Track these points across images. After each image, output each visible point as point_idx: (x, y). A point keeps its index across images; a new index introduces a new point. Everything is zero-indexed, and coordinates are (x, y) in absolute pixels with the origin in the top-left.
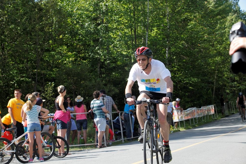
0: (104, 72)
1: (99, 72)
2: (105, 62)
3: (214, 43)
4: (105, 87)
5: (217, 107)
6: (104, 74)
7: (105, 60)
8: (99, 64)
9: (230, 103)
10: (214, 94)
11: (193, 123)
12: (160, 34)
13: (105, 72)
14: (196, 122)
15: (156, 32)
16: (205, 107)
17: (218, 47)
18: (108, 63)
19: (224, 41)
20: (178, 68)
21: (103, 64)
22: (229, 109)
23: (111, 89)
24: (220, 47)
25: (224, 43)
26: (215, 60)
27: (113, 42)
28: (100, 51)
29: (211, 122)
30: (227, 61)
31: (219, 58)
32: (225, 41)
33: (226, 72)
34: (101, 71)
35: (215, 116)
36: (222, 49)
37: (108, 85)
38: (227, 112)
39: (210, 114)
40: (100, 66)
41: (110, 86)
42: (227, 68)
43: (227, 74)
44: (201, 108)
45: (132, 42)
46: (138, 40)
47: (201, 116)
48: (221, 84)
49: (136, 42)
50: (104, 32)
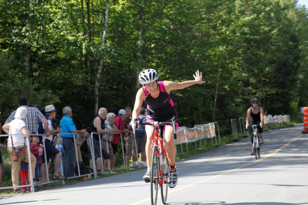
0: (37, 68)
1: (27, 68)
2: (39, 52)
3: (216, 24)
4: (36, 93)
5: (220, 126)
6: (36, 71)
7: (38, 49)
8: (29, 55)
9: (241, 119)
10: (215, 104)
11: (181, 152)
12: (129, 8)
13: (39, 68)
14: (185, 151)
15: (123, 4)
16: (200, 126)
17: (223, 31)
18: (43, 53)
19: (232, 21)
20: (157, 63)
21: (34, 55)
22: (238, 129)
23: (47, 96)
24: (226, 30)
25: (232, 23)
26: (218, 50)
27: (51, 21)
28: (29, 33)
29: (209, 150)
30: (236, 53)
31: (225, 47)
32: (234, 21)
33: (235, 69)
34: (31, 66)
35: (216, 140)
36: (229, 34)
37: (43, 91)
38: (235, 134)
39: (209, 137)
40: (29, 58)
41: (46, 92)
42: (237, 63)
43: (236, 74)
44: (193, 127)
45: (83, 20)
46: (93, 17)
47: (194, 141)
48: (228, 89)
49: (89, 20)
50: (35, 3)
